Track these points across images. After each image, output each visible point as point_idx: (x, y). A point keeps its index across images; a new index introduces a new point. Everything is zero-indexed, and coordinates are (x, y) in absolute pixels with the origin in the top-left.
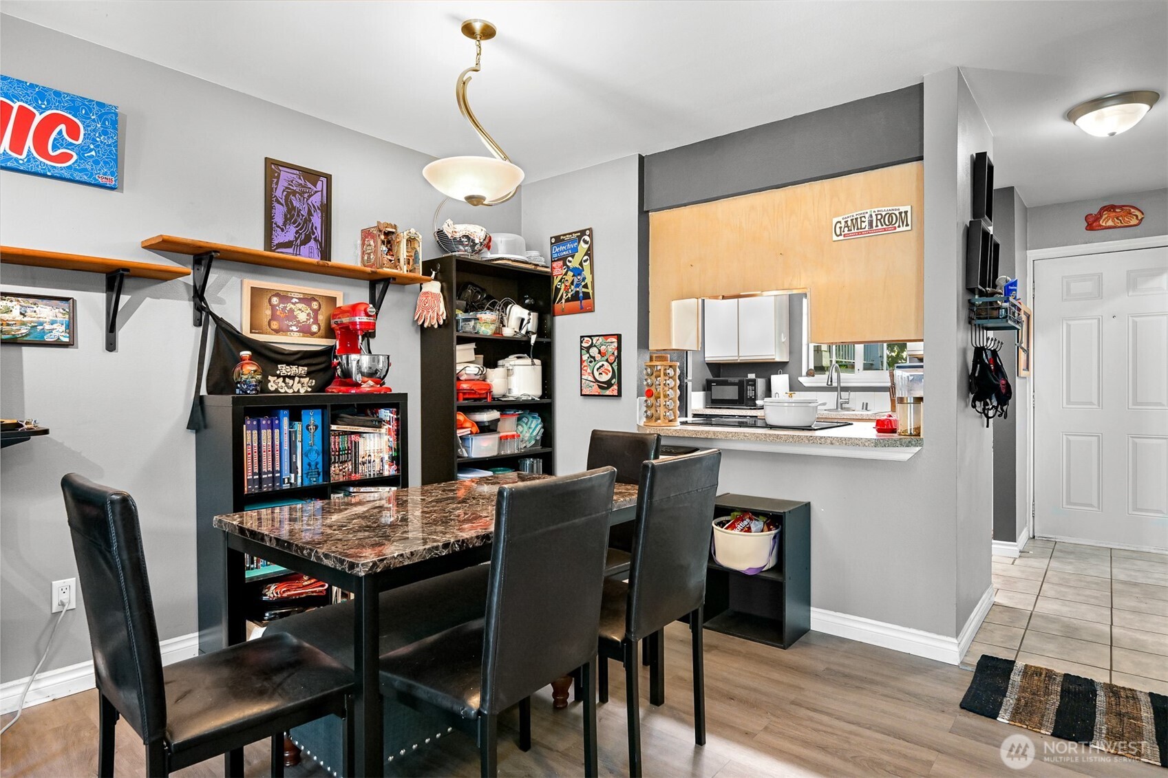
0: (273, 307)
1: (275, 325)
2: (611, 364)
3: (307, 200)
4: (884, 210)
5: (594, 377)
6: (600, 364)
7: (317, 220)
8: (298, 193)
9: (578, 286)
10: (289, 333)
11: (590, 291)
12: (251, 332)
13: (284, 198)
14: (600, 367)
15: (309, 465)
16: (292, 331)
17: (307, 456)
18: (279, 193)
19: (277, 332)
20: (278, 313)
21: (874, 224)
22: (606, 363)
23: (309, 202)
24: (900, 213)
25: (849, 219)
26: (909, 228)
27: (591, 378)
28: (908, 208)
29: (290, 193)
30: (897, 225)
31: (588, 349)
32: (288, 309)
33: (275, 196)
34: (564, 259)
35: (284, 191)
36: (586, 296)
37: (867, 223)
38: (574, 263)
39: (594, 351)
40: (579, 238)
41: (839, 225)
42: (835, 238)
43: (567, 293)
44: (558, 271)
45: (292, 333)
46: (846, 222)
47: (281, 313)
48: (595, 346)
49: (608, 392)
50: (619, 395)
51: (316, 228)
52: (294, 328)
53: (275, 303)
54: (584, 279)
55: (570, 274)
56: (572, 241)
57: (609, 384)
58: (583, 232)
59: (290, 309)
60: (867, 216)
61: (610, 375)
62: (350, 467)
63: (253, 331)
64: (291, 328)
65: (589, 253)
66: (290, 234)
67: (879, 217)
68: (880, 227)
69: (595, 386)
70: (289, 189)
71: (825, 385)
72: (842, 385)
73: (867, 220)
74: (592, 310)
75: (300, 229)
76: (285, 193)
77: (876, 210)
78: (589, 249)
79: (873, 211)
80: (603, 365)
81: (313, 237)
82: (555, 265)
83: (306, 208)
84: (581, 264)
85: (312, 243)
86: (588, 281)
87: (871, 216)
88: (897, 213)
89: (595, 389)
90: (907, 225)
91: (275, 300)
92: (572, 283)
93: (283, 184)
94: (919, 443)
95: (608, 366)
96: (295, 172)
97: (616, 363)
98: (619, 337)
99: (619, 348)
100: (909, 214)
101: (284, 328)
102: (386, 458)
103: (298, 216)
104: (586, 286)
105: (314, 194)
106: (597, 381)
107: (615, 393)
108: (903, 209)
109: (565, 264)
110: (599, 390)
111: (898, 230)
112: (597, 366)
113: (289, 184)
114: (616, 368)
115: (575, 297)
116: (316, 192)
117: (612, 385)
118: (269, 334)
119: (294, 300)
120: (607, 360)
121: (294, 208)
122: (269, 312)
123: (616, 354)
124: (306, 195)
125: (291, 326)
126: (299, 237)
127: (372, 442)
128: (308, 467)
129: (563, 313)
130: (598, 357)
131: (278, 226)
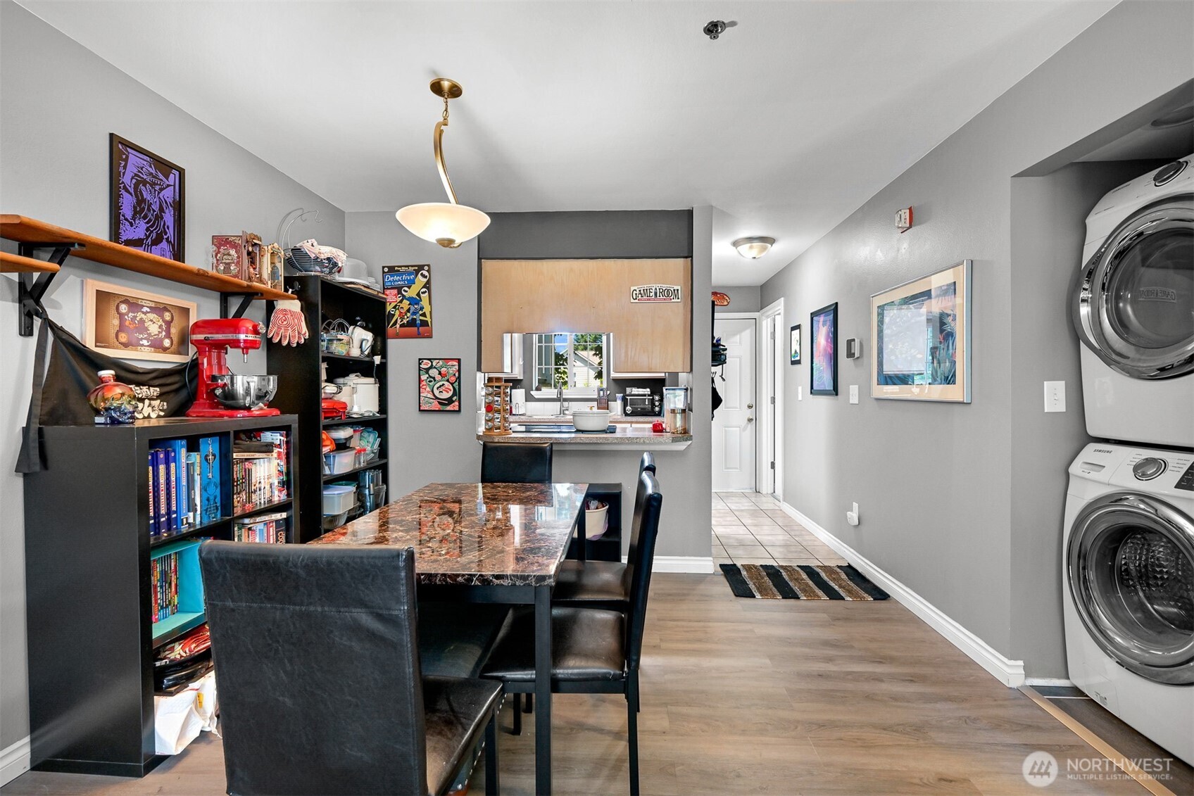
0: (121, 316)
1: (123, 337)
2: (452, 384)
3: (159, 193)
4: (665, 286)
5: (434, 395)
6: (441, 383)
7: (169, 218)
8: (149, 183)
9: (414, 313)
10: (139, 348)
11: (428, 319)
12: (96, 346)
13: (133, 186)
14: (440, 386)
15: (208, 500)
16: (143, 345)
17: (206, 490)
18: (127, 179)
19: (126, 345)
20: (127, 323)
21: (658, 295)
22: (446, 383)
23: (161, 195)
24: (674, 290)
25: (642, 289)
26: (679, 300)
27: (430, 395)
28: (679, 288)
29: (140, 182)
30: (672, 297)
31: (427, 370)
32: (138, 319)
33: (123, 183)
34: (399, 289)
35: (132, 178)
36: (425, 324)
37: (653, 293)
38: (411, 293)
39: (434, 372)
40: (417, 272)
41: (635, 292)
42: (632, 301)
43: (402, 319)
44: (391, 298)
45: (142, 348)
46: (640, 291)
47: (130, 324)
48: (435, 368)
49: (448, 408)
50: (459, 411)
51: (168, 228)
52: (145, 342)
53: (124, 311)
54: (422, 309)
55: (406, 302)
56: (410, 274)
57: (450, 401)
58: (421, 267)
59: (141, 319)
60: (654, 289)
61: (451, 393)
62: (244, 497)
63: (98, 344)
64: (141, 342)
65: (427, 286)
66: (139, 230)
67: (661, 291)
68: (661, 297)
69: (436, 402)
70: (140, 177)
71: (555, 397)
72: (564, 397)
73: (653, 291)
74: (430, 336)
75: (152, 226)
76: (134, 181)
77: (659, 285)
78: (428, 282)
79: (658, 286)
80: (443, 385)
81: (165, 237)
82: (388, 292)
83: (158, 202)
84: (418, 295)
85: (164, 244)
86: (427, 310)
87: (656, 289)
88: (672, 289)
89: (435, 405)
90: (678, 298)
91: (123, 308)
92: (408, 310)
93: (131, 170)
94: (690, 438)
95: (448, 385)
96: (145, 157)
97: (457, 383)
98: (459, 361)
99: (459, 371)
100: (679, 291)
101: (134, 341)
102: (276, 483)
103: (149, 210)
104: (424, 315)
105: (166, 187)
106: (437, 398)
107: (457, 408)
108: (676, 288)
109: (399, 292)
110: (439, 406)
111: (673, 300)
112: (438, 385)
113: (139, 172)
114: (457, 388)
115: (412, 323)
116: (168, 186)
117: (453, 402)
118: (117, 348)
119: (145, 309)
120: (448, 381)
121: (144, 200)
122: (116, 322)
123: (457, 375)
124: (157, 188)
125: (142, 339)
126: (150, 234)
127: (262, 468)
128: (207, 502)
129: (397, 336)
130: (438, 377)
131: (126, 219)
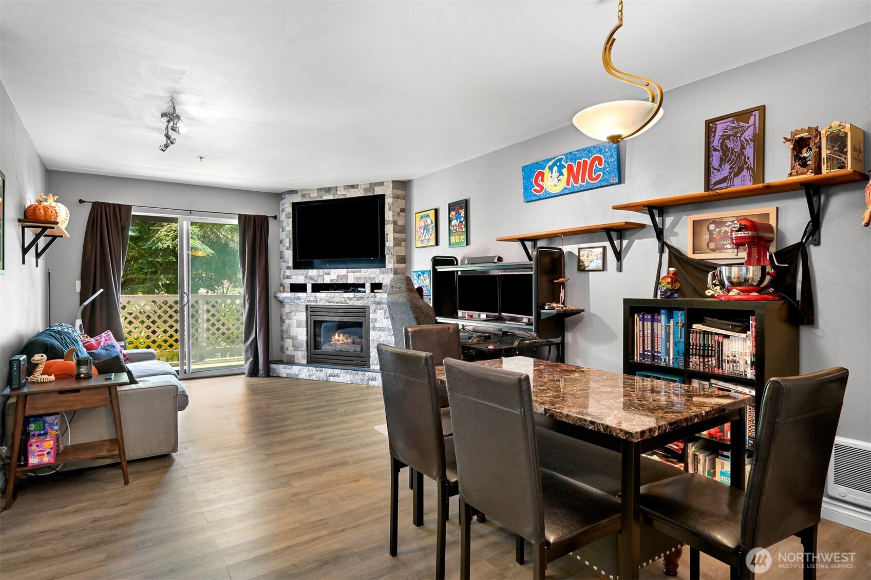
0: (711, 232)
1: (712, 246)
3: (740, 137)
7: (749, 152)
8: (732, 135)
10: (724, 250)
12: (694, 253)
13: (720, 144)
15: (678, 352)
16: (727, 248)
17: (676, 345)
18: (716, 143)
19: (714, 250)
20: (715, 236)
23: (742, 139)
29: (725, 138)
32: (723, 231)
33: (713, 146)
35: (720, 139)
45: (726, 251)
47: (717, 236)
51: (748, 158)
52: (729, 246)
53: (713, 229)
59: (725, 231)
62: (714, 362)
63: (696, 252)
64: (725, 247)
66: (726, 170)
70: (725, 135)
75: (734, 165)
76: (721, 140)
81: (745, 166)
83: (740, 145)
85: (745, 172)
91: (712, 227)
93: (719, 133)
96: (729, 120)
101: (720, 246)
102: (749, 362)
103: (732, 154)
105: (747, 129)
113: (724, 132)
116: (750, 126)
118: (708, 253)
119: (728, 224)
121: (728, 149)
122: (707, 237)
124: (739, 134)
125: (726, 244)
126: (732, 171)
127: (737, 344)
128: (677, 354)
131: (715, 169)
